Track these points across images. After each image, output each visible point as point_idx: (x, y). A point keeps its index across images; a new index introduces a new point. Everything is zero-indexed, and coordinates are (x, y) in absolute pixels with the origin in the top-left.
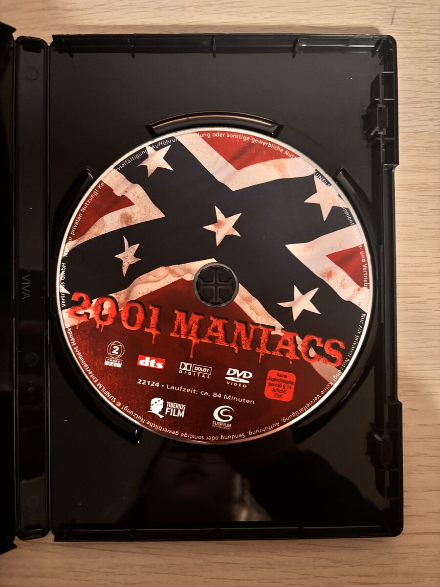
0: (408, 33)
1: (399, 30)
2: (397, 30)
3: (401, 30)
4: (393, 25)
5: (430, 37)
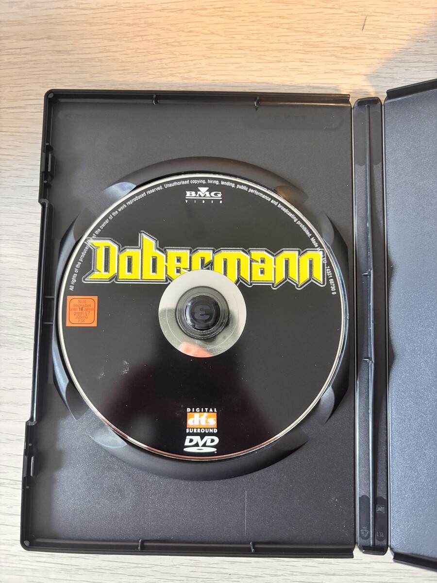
0: (378, 37)
3: (371, 35)
4: (364, 32)
5: (396, 41)
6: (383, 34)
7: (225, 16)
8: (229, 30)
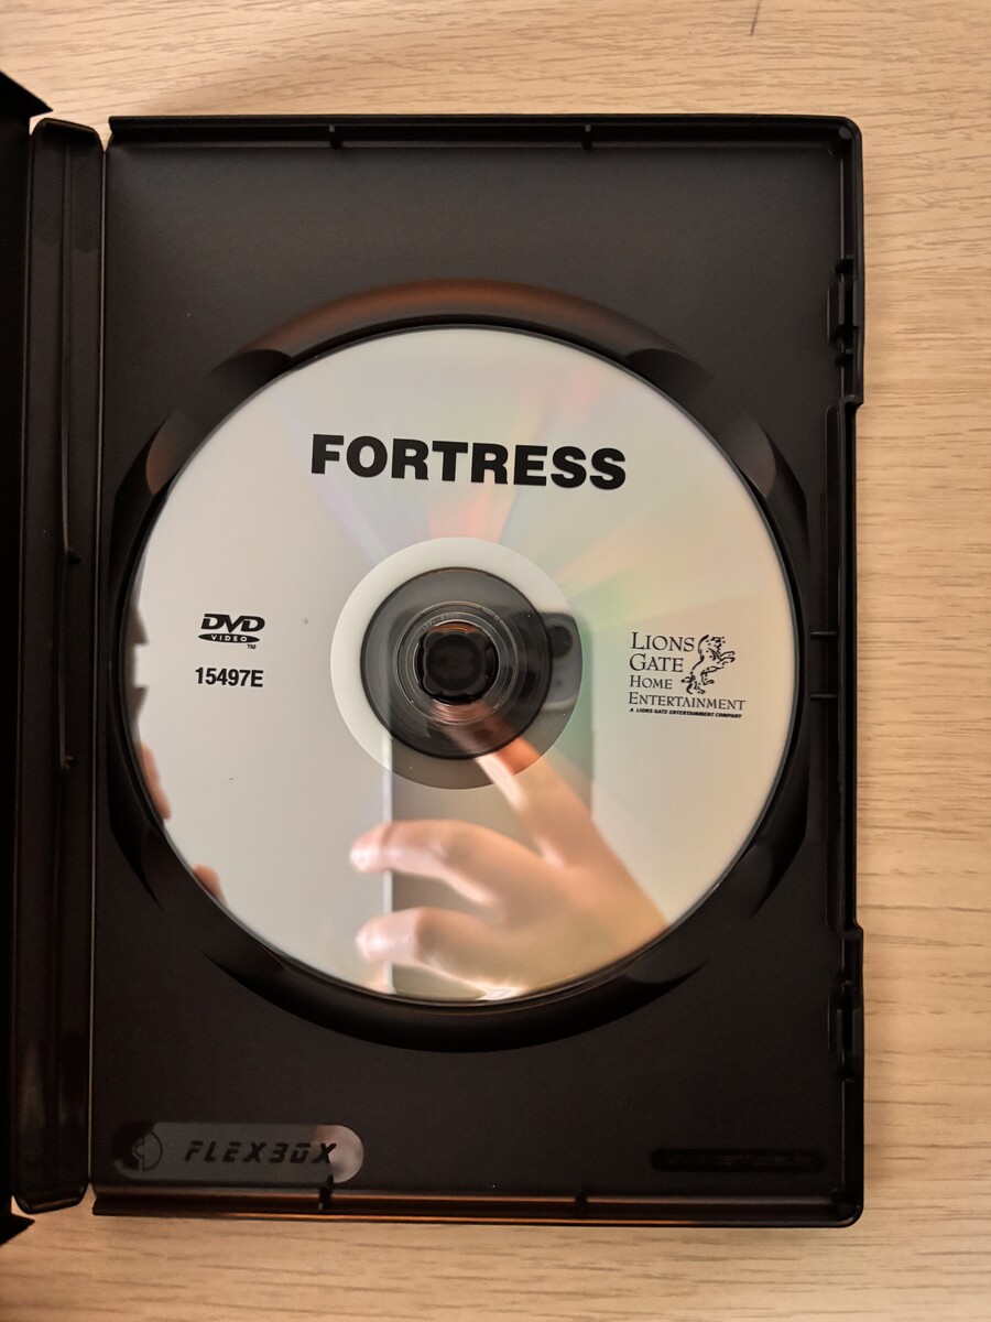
0: (789, 53)
1: (767, 47)
2: (763, 47)
3: (772, 47)
4: (754, 37)
5: (835, 62)
6: (802, 45)
7: (406, 15)
8: (419, 50)
